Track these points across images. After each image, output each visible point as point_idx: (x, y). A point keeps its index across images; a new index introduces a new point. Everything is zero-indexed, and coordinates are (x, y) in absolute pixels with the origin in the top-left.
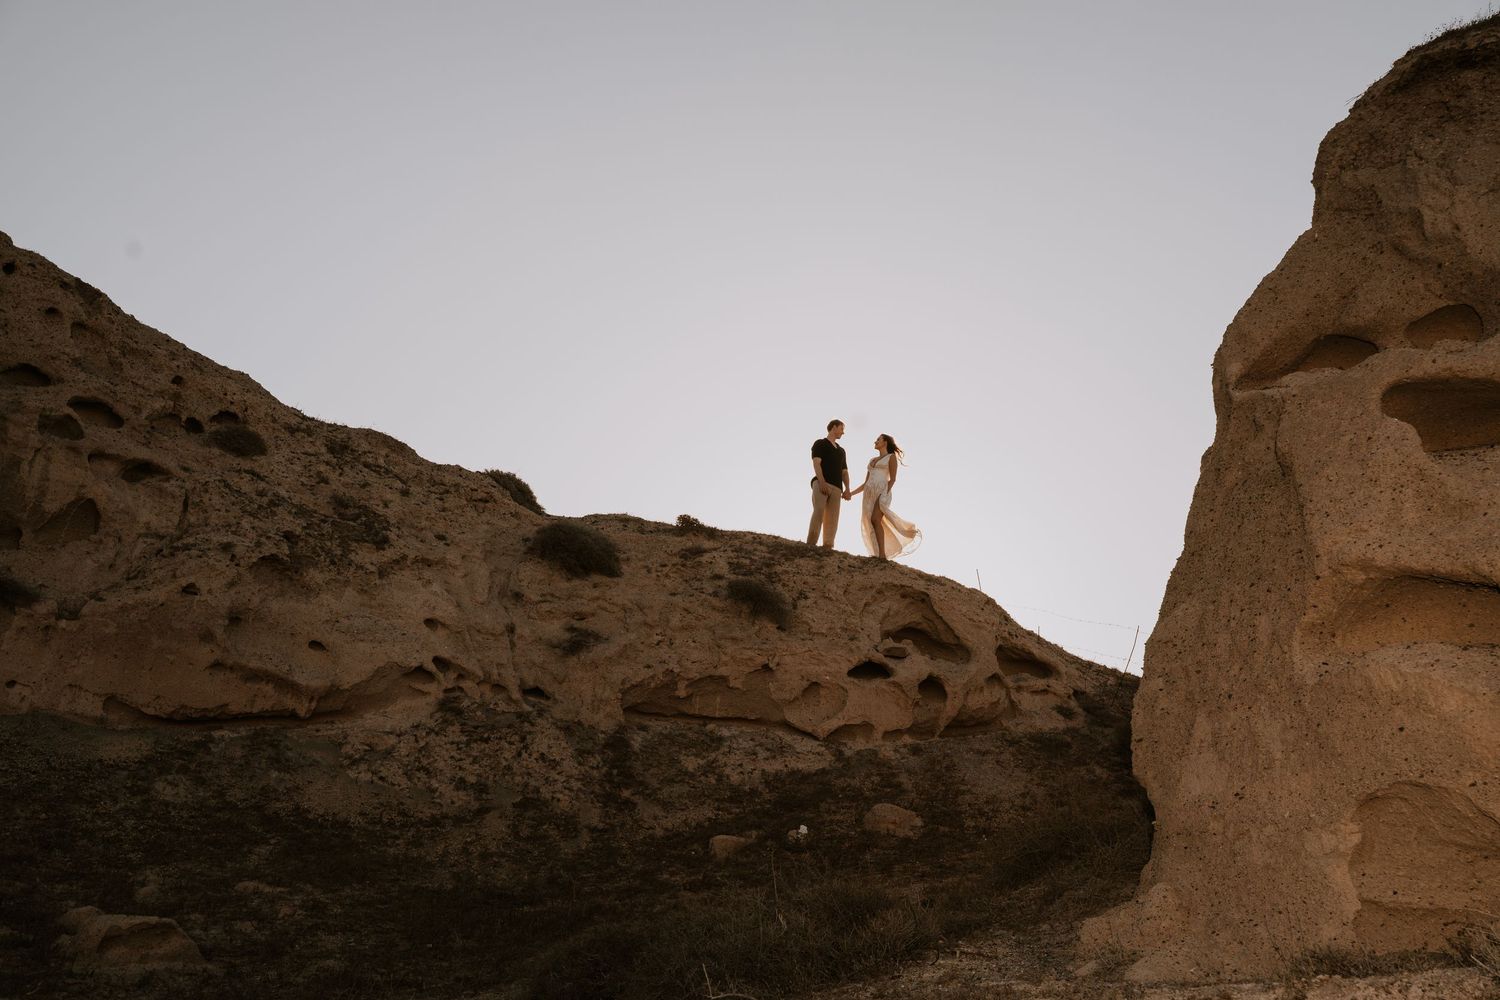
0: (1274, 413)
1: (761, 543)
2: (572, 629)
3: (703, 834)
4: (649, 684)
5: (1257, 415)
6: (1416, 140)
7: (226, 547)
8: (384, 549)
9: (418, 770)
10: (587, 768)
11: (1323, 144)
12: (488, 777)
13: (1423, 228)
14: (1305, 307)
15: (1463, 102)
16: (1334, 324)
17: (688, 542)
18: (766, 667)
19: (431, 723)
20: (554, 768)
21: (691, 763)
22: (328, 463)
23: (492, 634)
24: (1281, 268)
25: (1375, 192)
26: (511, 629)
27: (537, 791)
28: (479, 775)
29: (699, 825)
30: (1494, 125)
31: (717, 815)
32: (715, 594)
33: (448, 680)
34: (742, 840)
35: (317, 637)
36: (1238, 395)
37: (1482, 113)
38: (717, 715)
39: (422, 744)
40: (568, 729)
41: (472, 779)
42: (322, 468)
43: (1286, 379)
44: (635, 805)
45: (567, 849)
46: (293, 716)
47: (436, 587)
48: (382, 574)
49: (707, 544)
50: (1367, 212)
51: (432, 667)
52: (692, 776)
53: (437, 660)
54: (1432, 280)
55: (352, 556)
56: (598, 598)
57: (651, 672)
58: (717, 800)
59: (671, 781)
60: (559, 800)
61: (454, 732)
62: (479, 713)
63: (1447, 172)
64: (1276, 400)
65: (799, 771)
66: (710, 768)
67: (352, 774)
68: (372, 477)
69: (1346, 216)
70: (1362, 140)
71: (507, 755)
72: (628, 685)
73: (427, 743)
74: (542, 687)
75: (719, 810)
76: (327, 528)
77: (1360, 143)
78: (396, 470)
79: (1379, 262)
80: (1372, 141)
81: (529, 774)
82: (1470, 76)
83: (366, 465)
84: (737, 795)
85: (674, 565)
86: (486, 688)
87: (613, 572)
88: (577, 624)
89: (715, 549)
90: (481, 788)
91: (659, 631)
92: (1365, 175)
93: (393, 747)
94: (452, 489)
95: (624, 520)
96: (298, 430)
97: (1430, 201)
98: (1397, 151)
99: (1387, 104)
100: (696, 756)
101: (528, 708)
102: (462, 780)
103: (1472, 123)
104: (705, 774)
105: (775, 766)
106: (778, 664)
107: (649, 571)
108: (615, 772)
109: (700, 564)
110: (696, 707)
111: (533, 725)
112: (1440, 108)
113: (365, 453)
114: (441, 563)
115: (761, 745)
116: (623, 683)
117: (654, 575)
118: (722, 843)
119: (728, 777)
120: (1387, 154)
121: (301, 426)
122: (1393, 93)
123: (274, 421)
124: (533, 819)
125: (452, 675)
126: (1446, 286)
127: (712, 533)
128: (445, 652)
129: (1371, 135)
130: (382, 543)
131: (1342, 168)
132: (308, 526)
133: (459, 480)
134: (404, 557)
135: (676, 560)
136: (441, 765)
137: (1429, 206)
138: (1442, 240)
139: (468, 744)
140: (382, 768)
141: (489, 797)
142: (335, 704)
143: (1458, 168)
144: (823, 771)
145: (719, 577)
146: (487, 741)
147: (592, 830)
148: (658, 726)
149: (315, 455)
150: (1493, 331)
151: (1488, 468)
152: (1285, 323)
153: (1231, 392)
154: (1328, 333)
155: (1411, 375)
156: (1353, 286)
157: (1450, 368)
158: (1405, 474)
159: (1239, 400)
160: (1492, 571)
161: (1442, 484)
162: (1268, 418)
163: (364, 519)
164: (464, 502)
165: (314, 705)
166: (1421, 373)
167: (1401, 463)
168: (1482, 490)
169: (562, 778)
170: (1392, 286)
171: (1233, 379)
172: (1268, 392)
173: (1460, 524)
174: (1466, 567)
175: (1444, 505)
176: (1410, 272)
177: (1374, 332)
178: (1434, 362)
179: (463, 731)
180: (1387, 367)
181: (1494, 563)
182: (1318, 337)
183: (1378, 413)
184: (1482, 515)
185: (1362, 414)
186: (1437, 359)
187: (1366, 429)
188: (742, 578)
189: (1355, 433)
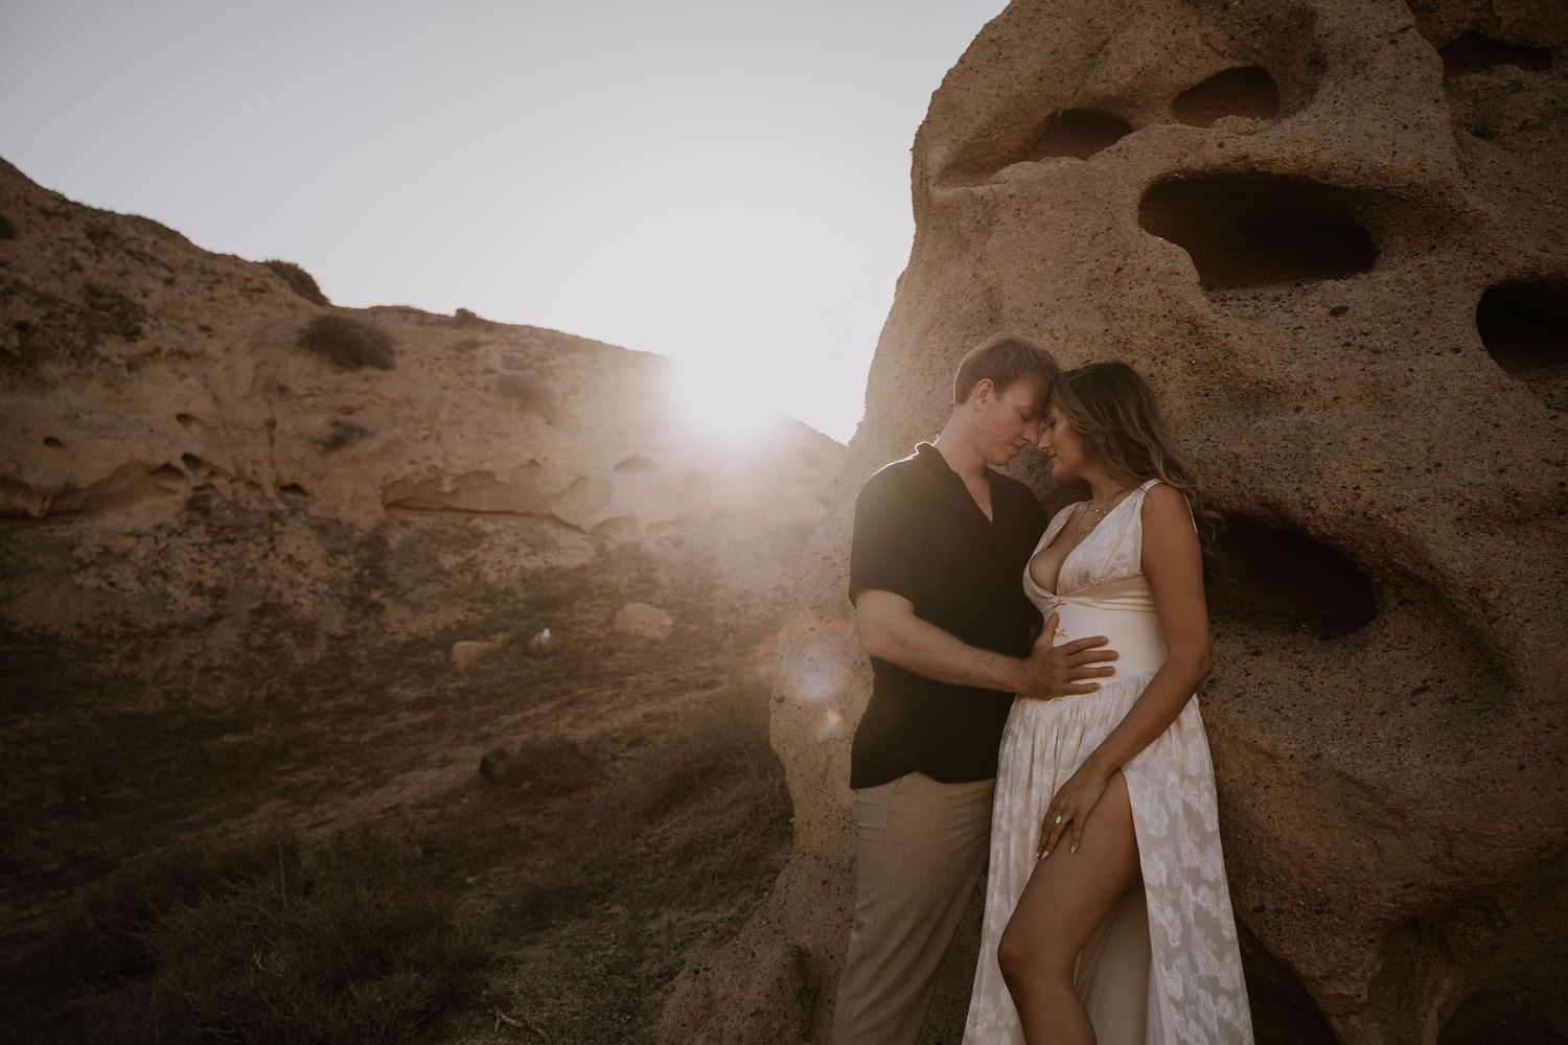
0: (983, 222)
1: (538, 337)
2: (336, 424)
3: (447, 639)
4: (412, 480)
5: (962, 224)
8: (135, 341)
9: (154, 573)
10: (337, 569)
12: (228, 582)
14: (1038, 67)
16: (1075, 94)
17: (465, 335)
18: (533, 462)
19: (176, 524)
20: (300, 571)
21: (448, 561)
22: (84, 250)
23: (251, 430)
24: (1009, 11)
26: (272, 424)
27: (279, 594)
28: (220, 579)
29: (447, 629)
31: (467, 617)
32: (486, 389)
33: (197, 478)
34: (486, 645)
35: (53, 433)
36: (940, 194)
38: (484, 508)
39: (162, 545)
40: (321, 528)
41: (211, 583)
42: (77, 254)
43: (1005, 172)
44: (383, 607)
45: (300, 658)
46: (25, 515)
47: (192, 381)
48: (130, 367)
49: (484, 337)
51: (180, 465)
52: (448, 575)
53: (187, 458)
54: (1212, 29)
55: (99, 349)
56: (367, 392)
57: (413, 468)
58: (471, 600)
59: (424, 581)
60: (301, 605)
61: (199, 534)
62: (228, 513)
64: (987, 203)
65: (558, 567)
66: (470, 565)
67: (78, 579)
68: (133, 265)
71: (253, 556)
72: (389, 482)
73: (168, 546)
74: (300, 484)
75: (470, 610)
76: (72, 318)
78: (164, 258)
81: (274, 577)
83: (129, 252)
84: (491, 595)
85: (448, 358)
86: (240, 486)
87: (385, 366)
88: (342, 418)
89: (491, 343)
90: (218, 594)
91: (426, 425)
93: (130, 550)
94: (225, 279)
95: (405, 312)
96: (55, 213)
100: (455, 553)
101: (280, 506)
102: (200, 585)
104: (461, 573)
105: (535, 562)
106: (545, 459)
107: (422, 364)
108: (366, 572)
109: (474, 358)
110: (463, 501)
111: (283, 524)
113: (129, 239)
114: (200, 355)
115: (524, 540)
116: (385, 479)
117: (427, 368)
118: (464, 650)
119: (485, 575)
121: (59, 209)
123: (27, 203)
124: (269, 627)
125: (203, 472)
126: (1232, 38)
127: (490, 326)
128: (196, 450)
130: (132, 335)
132: (50, 316)
133: (233, 269)
135: (451, 353)
136: (179, 568)
139: (211, 546)
140: (114, 573)
141: (227, 602)
142: (70, 503)
144: (583, 568)
145: (490, 371)
146: (232, 542)
147: (331, 637)
148: (422, 521)
149: (71, 240)
150: (1297, 104)
151: (1301, 327)
152: (1010, 90)
153: (932, 188)
154: (1068, 107)
155: (1184, 166)
156: (1104, 38)
157: (1245, 157)
158: (1171, 333)
159: (940, 201)
160: (1308, 518)
161: (1230, 353)
162: (976, 230)
163: (118, 308)
164: (236, 292)
165: (47, 504)
166: (1201, 163)
167: (1166, 313)
168: (1295, 367)
169: (308, 581)
170: (1158, 37)
171: (935, 171)
172: (978, 190)
173: (1256, 426)
174: (1265, 505)
175: (1231, 389)
176: (1183, 17)
177: (1131, 106)
178: (1221, 145)
179: (208, 532)
180: (1150, 154)
181: (1313, 504)
182: (1055, 113)
183: (1134, 228)
184: (1292, 412)
185: (1109, 229)
186: (1226, 141)
187: (1114, 253)
188: (513, 372)
189: (1097, 260)
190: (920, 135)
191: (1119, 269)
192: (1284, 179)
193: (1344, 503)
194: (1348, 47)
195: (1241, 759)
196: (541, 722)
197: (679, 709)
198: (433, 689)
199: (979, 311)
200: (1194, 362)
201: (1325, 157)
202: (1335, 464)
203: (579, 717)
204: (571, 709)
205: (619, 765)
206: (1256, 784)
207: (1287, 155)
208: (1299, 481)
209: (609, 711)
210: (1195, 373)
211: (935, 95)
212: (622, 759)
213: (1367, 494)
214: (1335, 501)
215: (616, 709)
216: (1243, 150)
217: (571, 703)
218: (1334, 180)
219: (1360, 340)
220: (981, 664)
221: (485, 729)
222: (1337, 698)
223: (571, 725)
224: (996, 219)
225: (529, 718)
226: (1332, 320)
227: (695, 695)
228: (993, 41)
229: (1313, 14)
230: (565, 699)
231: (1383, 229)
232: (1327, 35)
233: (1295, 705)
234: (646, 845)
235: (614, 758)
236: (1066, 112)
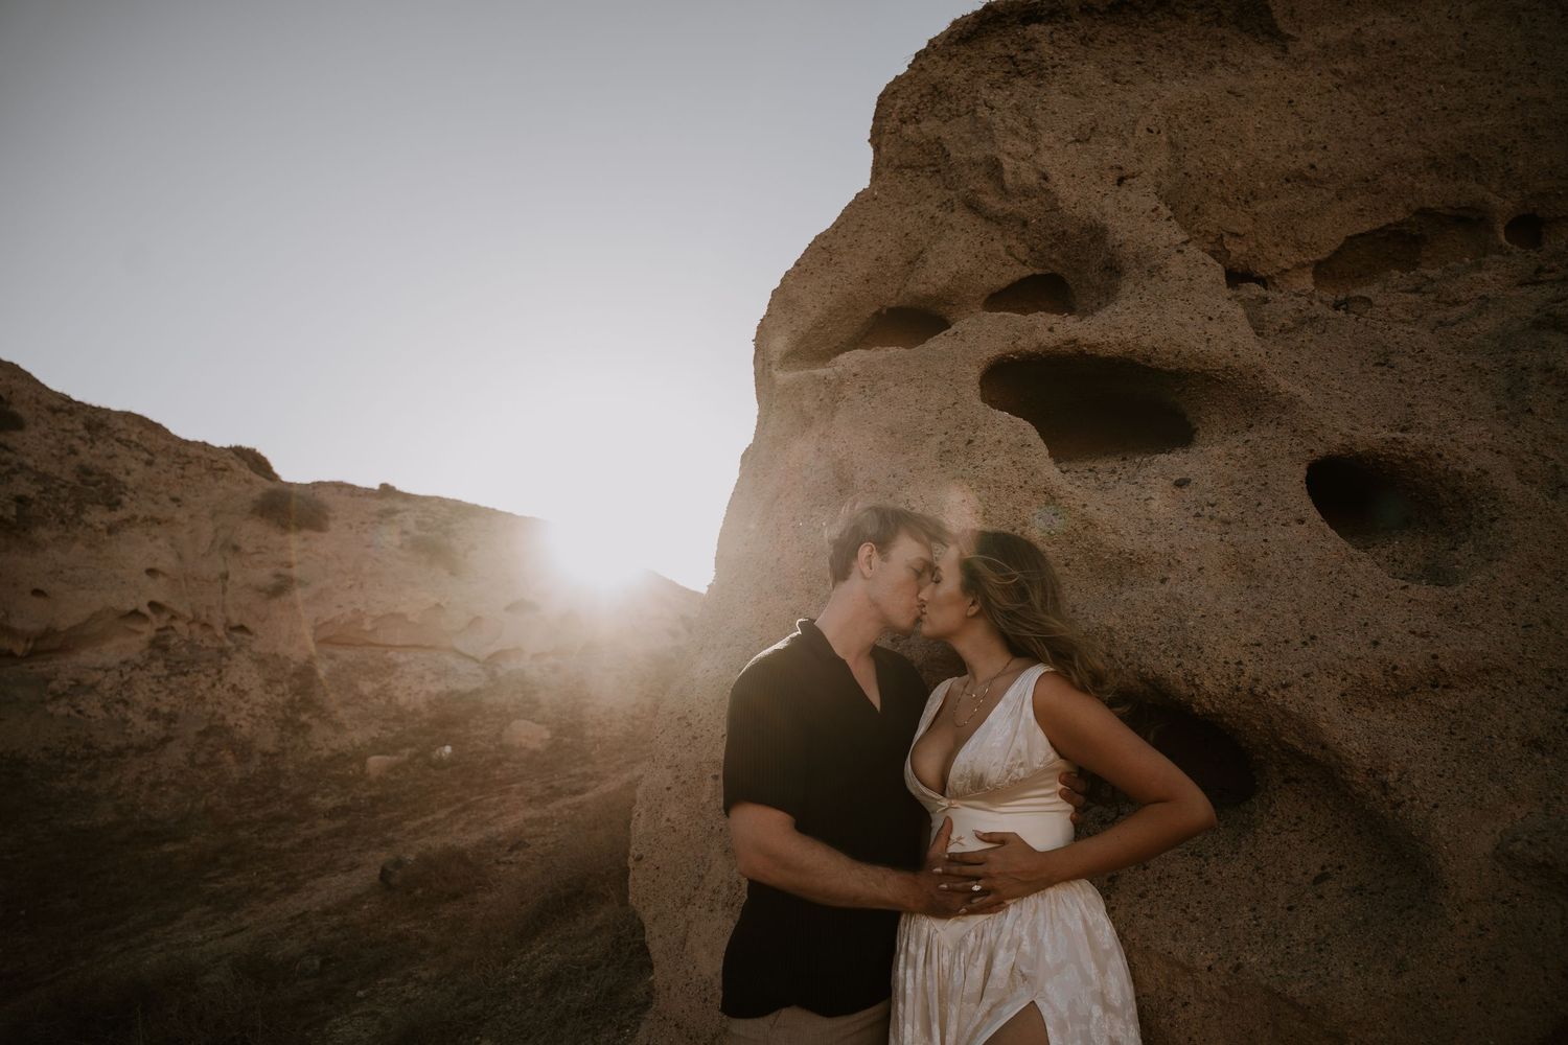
0: (827, 400)
1: (444, 505)
2: (278, 576)
3: (363, 754)
4: (339, 621)
5: (806, 403)
6: (983, 91)
8: (115, 510)
9: (117, 702)
10: (273, 696)
11: (882, 96)
12: (181, 707)
13: (1002, 179)
14: (865, 271)
15: (1031, 55)
16: (898, 294)
17: (386, 504)
19: (139, 660)
20: (241, 698)
21: (367, 687)
22: (81, 438)
23: (207, 581)
24: (836, 226)
25: (941, 145)
26: (225, 576)
27: (223, 718)
28: (173, 706)
29: (363, 745)
30: (1068, 78)
31: (380, 734)
32: (401, 547)
33: (161, 621)
34: (395, 758)
35: (40, 586)
36: (782, 377)
37: (1053, 67)
38: (398, 643)
39: (126, 678)
40: (261, 661)
41: (165, 710)
42: (75, 442)
43: (843, 357)
44: (309, 727)
45: (235, 772)
46: (10, 654)
47: (160, 542)
48: (110, 530)
49: (400, 505)
50: (932, 169)
51: (146, 610)
52: (366, 699)
53: (153, 605)
54: (1014, 242)
55: (84, 517)
56: (304, 550)
57: (340, 611)
58: (383, 720)
59: (346, 704)
60: (241, 726)
61: (158, 668)
62: (184, 649)
63: (1025, 120)
64: (830, 382)
65: (457, 691)
66: (384, 690)
67: (50, 709)
68: (118, 449)
69: (908, 173)
70: (924, 91)
71: (203, 686)
72: (319, 623)
73: (131, 678)
74: (246, 624)
75: (383, 728)
76: (64, 493)
77: (922, 96)
78: (147, 445)
79: (951, 222)
80: (936, 93)
81: (219, 703)
82: (1035, 30)
83: (118, 440)
84: (401, 716)
85: (373, 523)
86: (196, 627)
87: (321, 528)
88: (283, 571)
89: (404, 510)
90: (171, 718)
91: (352, 576)
92: (929, 127)
93: (99, 681)
94: (194, 461)
95: (339, 486)
96: (60, 410)
97: (1008, 147)
98: (964, 103)
99: (949, 54)
100: (374, 680)
101: (228, 643)
102: (156, 711)
103: (1042, 77)
104: (377, 697)
105: (438, 687)
106: (448, 603)
107: (351, 528)
108: (298, 698)
109: (393, 522)
110: (381, 638)
111: (230, 659)
112: (1006, 62)
113: (119, 430)
114: (170, 521)
115: (429, 669)
116: (317, 620)
117: (354, 530)
118: (376, 763)
119: (397, 699)
120: (954, 106)
121: (66, 407)
122: (956, 43)
123: (38, 402)
124: (212, 746)
125: (166, 616)
126: (1032, 250)
127: (407, 497)
128: (159, 598)
129: (935, 87)
130: (114, 505)
131: (903, 122)
132: (46, 491)
133: (202, 453)
134: (134, 517)
135: (375, 518)
136: (140, 696)
137: (1009, 154)
138: (1026, 193)
139: (167, 678)
140: (82, 703)
141: (177, 726)
142: (52, 643)
143: (1037, 116)
144: (478, 691)
145: (407, 533)
146: (185, 674)
147: (265, 754)
148: (346, 654)
149: (72, 431)
150: (1094, 304)
151: (1151, 498)
152: (841, 289)
153: (775, 373)
154: (891, 306)
155: (1019, 348)
156: (920, 249)
157: (1075, 341)
158: (1028, 504)
159: (783, 382)
160: (1193, 695)
161: (1089, 524)
162: (819, 408)
163: (104, 484)
164: (203, 471)
165: (30, 645)
166: (1034, 345)
167: (1022, 484)
168: (1155, 537)
169: (247, 706)
170: (968, 248)
171: (776, 357)
172: (820, 372)
173: (1124, 597)
174: (1143, 680)
175: (1092, 559)
176: (988, 232)
177: (949, 304)
178: (1051, 330)
179: (166, 666)
180: (985, 337)
181: (1197, 682)
182: (881, 310)
183: (980, 404)
184: (1157, 583)
185: (955, 403)
186: (1055, 326)
187: (963, 426)
188: (424, 533)
189: (946, 434)
190: (762, 327)
191: (970, 442)
192: (1109, 361)
193: (1229, 678)
194: (1141, 255)
195: (1154, 972)
196: (437, 828)
197: (555, 814)
198: (348, 799)
199: (825, 483)
200: (1053, 532)
201: (1146, 342)
202: (1213, 638)
203: (469, 823)
204: (464, 815)
205: (502, 868)
206: (1171, 1000)
207: (1112, 341)
208: (1179, 656)
209: (495, 817)
210: (1054, 543)
211: (774, 293)
212: (504, 863)
213: (1250, 669)
214: (1218, 677)
215: (501, 814)
216: (1072, 334)
217: (464, 809)
218: (1155, 363)
219: (1208, 510)
220: (872, 884)
221: (390, 835)
222: (1240, 892)
223: (463, 830)
224: (841, 395)
225: (428, 824)
226: (1177, 491)
227: (569, 801)
228: (824, 248)
229: (1104, 229)
230: (459, 805)
231: (1200, 409)
232: (1120, 246)
233: (1199, 902)
234: (516, 973)
235: (498, 863)
236: (890, 310)
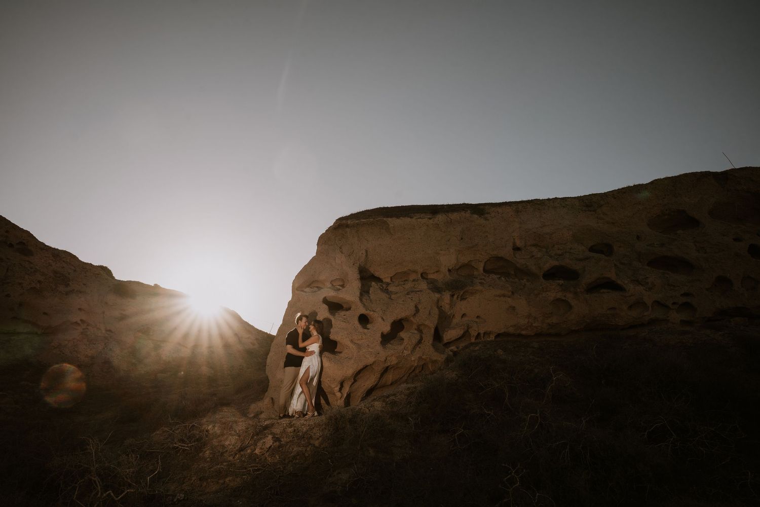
0: (303, 297)
2: (121, 314)
3: (155, 372)
4: (143, 330)
6: (337, 241)
7: (20, 284)
8: (68, 287)
10: (123, 353)
11: (319, 237)
12: (95, 355)
17: (156, 291)
19: (79, 338)
23: (98, 314)
24: (308, 264)
26: (104, 313)
27: (109, 359)
28: (92, 354)
29: (154, 370)
33: (84, 326)
34: (166, 375)
35: (46, 311)
37: (349, 238)
38: (161, 339)
39: (75, 344)
41: (90, 355)
42: (51, 261)
44: (136, 364)
45: (116, 375)
46: (36, 333)
47: (82, 299)
48: (66, 294)
49: (161, 292)
51: (80, 322)
52: (153, 357)
53: (81, 320)
55: (58, 289)
56: (130, 305)
57: (143, 327)
58: (159, 364)
60: (115, 362)
61: (85, 341)
62: (93, 336)
65: (182, 357)
66: (158, 355)
68: (64, 265)
69: (322, 254)
70: (326, 238)
71: (100, 348)
73: (77, 344)
74: (111, 330)
75: (159, 366)
76: (51, 280)
78: (72, 263)
79: (327, 266)
81: (107, 354)
83: (64, 261)
84: (164, 363)
86: (96, 329)
88: (123, 312)
90: (92, 358)
93: (67, 344)
94: (89, 270)
95: (137, 283)
100: (155, 351)
101: (107, 335)
102: (87, 355)
104: (156, 357)
105: (176, 355)
107: (145, 299)
108: (131, 355)
110: (155, 337)
111: (108, 341)
113: (63, 258)
114: (84, 292)
115: (173, 348)
116: (135, 330)
118: (160, 375)
119: (162, 357)
120: (331, 243)
121: (45, 248)
123: (37, 246)
124: (107, 367)
125: (86, 325)
127: (164, 289)
128: (83, 318)
129: (329, 238)
130: (67, 285)
131: (322, 244)
132: (45, 279)
133: (91, 268)
136: (81, 350)
139: (89, 345)
141: (95, 360)
142: (49, 331)
143: (343, 250)
146: (94, 344)
147: (124, 371)
149: (48, 257)
150: (346, 286)
152: (307, 277)
155: (328, 296)
159: (296, 293)
163: (62, 277)
164: (92, 274)
165: (43, 331)
166: (331, 295)
167: (325, 314)
169: (116, 356)
171: (295, 289)
172: (302, 293)
177: (324, 283)
179: (88, 341)
180: (324, 293)
183: (322, 303)
185: (319, 302)
187: (319, 306)
190: (294, 281)
198: (154, 384)
211: (297, 275)
219: (346, 319)
220: (301, 354)
226: (343, 316)
228: (306, 268)
